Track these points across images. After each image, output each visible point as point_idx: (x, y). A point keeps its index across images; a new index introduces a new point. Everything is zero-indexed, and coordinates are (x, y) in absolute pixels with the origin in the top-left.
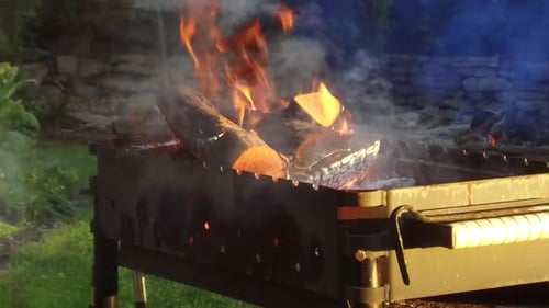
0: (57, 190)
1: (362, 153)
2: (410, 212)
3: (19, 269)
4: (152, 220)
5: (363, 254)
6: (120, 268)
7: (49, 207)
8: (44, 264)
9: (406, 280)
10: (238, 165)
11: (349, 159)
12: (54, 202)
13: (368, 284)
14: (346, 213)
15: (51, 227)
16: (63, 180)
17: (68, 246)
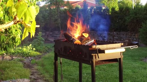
0: (47, 49)
1: (91, 41)
2: (99, 49)
3: (42, 59)
4: (63, 51)
5: (92, 54)
6: (58, 57)
7: (46, 51)
8: (46, 58)
9: (99, 58)
10: (75, 43)
11: (90, 42)
12: (46, 50)
13: (93, 58)
14: (90, 49)
15: (46, 54)
16: (48, 48)
17: (49, 56)
